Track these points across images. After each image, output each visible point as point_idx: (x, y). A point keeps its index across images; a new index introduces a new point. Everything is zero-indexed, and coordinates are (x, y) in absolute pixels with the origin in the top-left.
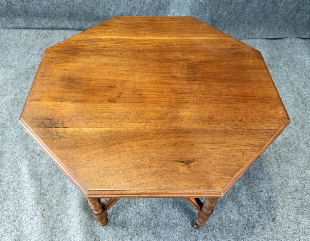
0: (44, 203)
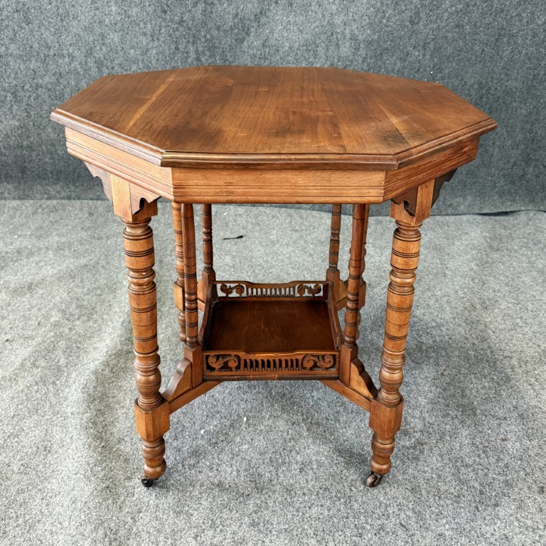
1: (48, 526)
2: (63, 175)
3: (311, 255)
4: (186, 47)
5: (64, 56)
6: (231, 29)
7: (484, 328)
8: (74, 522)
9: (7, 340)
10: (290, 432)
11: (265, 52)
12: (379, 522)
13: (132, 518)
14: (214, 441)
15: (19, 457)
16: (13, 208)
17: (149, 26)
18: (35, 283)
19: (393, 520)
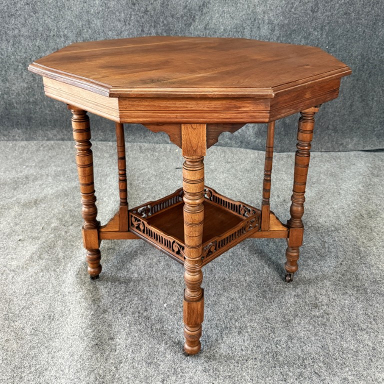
0: (9, 331)
1: (53, 373)
2: (59, 123)
3: (240, 180)
4: (149, 30)
5: (61, 36)
6: (182, 17)
7: (370, 231)
8: (72, 370)
9: (20, 240)
10: (230, 305)
11: (206, 33)
12: (299, 370)
13: (115, 367)
14: (174, 312)
15: (30, 323)
16: (22, 147)
17: (123, 14)
18: (39, 200)
19: (309, 369)
